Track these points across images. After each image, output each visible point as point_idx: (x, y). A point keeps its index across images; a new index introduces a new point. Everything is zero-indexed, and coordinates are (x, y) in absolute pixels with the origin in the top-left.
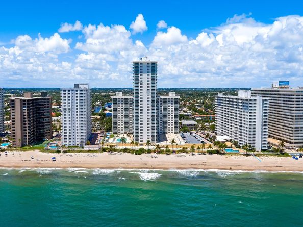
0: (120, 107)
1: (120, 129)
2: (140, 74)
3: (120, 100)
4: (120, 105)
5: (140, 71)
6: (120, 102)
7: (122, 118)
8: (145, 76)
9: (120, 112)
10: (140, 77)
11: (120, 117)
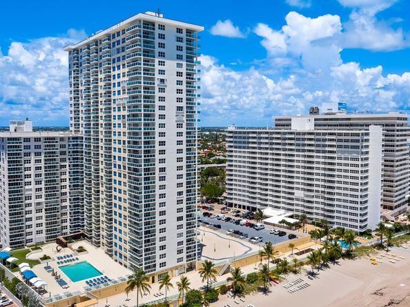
0: (32, 165)
1: (34, 229)
2: (157, 60)
3: (32, 144)
4: (33, 158)
5: (157, 50)
6: (33, 150)
7: (38, 197)
8: (171, 66)
9: (32, 179)
10: (157, 67)
11: (33, 194)
